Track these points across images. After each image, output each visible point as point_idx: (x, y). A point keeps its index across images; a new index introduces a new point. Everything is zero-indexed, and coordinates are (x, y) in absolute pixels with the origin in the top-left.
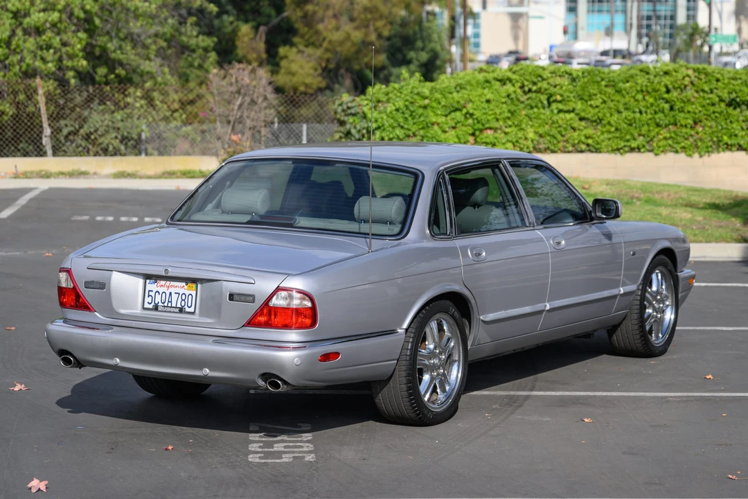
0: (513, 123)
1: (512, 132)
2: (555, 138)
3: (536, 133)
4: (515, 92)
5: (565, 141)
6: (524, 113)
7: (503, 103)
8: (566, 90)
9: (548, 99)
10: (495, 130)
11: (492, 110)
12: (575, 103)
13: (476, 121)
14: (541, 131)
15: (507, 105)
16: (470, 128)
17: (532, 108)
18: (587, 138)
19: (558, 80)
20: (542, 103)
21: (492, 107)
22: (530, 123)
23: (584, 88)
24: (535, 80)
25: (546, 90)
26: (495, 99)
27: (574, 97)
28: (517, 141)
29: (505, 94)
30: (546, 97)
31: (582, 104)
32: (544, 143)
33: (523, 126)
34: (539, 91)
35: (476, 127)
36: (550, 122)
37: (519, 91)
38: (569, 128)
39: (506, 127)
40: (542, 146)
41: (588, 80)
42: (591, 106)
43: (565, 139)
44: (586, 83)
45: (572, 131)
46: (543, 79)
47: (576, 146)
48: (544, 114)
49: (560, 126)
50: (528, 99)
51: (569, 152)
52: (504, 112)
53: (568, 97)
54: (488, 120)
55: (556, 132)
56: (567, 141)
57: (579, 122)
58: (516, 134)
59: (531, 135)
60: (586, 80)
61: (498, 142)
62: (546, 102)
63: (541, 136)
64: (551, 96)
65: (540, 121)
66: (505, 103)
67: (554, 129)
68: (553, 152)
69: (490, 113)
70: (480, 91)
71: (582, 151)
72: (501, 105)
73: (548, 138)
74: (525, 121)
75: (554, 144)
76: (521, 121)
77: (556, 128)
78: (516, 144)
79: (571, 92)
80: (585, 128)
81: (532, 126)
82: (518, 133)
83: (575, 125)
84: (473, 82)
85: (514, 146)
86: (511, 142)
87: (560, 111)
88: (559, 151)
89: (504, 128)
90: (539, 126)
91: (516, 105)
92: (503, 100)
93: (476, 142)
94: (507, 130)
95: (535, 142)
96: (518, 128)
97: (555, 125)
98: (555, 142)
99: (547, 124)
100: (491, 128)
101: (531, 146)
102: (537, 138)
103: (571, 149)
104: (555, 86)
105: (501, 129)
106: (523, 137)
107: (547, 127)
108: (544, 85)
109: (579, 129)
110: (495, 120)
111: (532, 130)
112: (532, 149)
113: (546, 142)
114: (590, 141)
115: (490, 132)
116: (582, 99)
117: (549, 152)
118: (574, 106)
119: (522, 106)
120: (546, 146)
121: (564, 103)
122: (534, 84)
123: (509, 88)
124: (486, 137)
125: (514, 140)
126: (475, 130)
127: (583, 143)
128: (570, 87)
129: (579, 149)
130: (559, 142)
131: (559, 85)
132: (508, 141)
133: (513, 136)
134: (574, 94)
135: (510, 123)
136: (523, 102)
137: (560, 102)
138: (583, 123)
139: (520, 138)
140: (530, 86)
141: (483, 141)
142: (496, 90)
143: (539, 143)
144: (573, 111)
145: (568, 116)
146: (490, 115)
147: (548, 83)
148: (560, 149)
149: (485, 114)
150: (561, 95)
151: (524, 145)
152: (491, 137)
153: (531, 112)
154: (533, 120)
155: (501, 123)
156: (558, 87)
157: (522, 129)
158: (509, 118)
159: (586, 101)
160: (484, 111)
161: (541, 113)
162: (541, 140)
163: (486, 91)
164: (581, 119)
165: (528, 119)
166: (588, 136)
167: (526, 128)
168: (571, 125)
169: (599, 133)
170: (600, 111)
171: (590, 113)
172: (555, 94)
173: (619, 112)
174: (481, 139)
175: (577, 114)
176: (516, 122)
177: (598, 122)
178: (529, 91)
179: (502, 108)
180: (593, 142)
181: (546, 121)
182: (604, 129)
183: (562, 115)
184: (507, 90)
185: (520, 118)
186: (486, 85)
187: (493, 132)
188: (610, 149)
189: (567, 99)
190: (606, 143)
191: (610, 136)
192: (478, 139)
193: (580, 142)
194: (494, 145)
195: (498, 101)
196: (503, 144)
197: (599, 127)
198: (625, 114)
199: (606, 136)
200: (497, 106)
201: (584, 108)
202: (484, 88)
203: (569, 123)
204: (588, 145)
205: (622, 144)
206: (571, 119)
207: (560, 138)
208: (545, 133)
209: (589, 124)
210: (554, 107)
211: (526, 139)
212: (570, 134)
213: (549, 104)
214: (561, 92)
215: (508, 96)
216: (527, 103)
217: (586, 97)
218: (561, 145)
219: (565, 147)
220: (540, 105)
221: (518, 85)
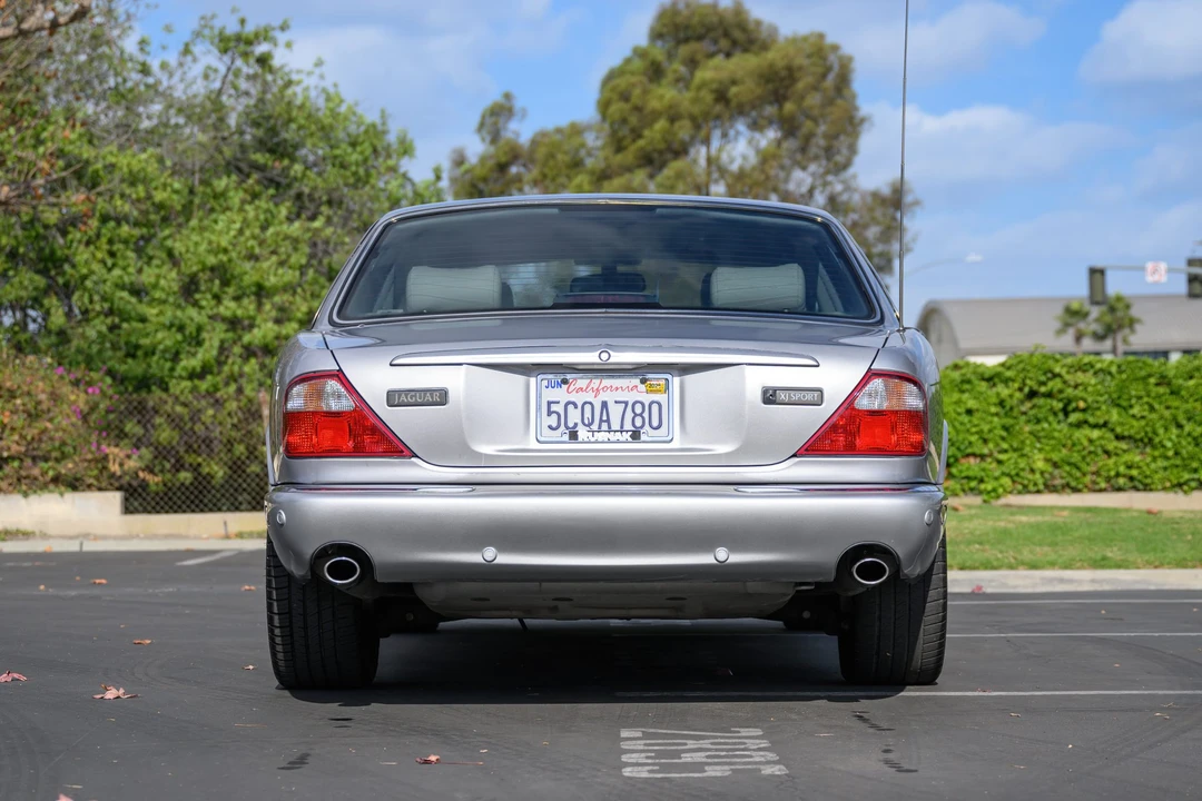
0: (1011, 446)
1: (1009, 459)
2: (1078, 468)
3: (1047, 460)
4: (1011, 397)
5: (1093, 473)
6: (1027, 429)
7: (992, 415)
8: (1092, 394)
9: (1065, 408)
10: (982, 457)
11: (976, 426)
12: (1108, 412)
14: (1055, 457)
15: (999, 418)
17: (1038, 421)
18: (1129, 467)
19: (1080, 377)
20: (1055, 414)
21: (976, 421)
22: (1038, 445)
23: (1122, 388)
24: (1043, 378)
25: (1061, 391)
26: (981, 408)
27: (1106, 402)
28: (1017, 475)
29: (994, 400)
30: (1061, 403)
31: (1119, 414)
32: (1062, 478)
33: (1027, 450)
34: (1049, 395)
35: (950, 453)
36: (1069, 442)
37: (1018, 396)
38: (1099, 451)
39: (1000, 452)
40: (1058, 482)
41: (1128, 377)
42: (1133, 416)
43: (1094, 469)
44: (1124, 381)
45: (1106, 456)
46: (1056, 376)
47: (1113, 481)
48: (1060, 431)
49: (1084, 449)
50: (1032, 408)
51: (1101, 490)
53: (1096, 402)
54: (970, 443)
55: (1079, 458)
56: (1097, 474)
57: (1115, 443)
58: (1016, 463)
59: (1040, 465)
60: (1124, 376)
61: (988, 476)
62: (1061, 412)
63: (1055, 465)
64: (1069, 402)
65: (1053, 442)
66: (997, 414)
67: (1075, 454)
68: (1076, 490)
69: (974, 430)
70: (956, 396)
71: (1120, 489)
72: (990, 418)
73: (1067, 468)
74: (1028, 442)
75: (1077, 479)
76: (1023, 442)
77: (1079, 451)
78: (1016, 478)
79: (1101, 395)
80: (1125, 452)
81: (1040, 450)
82: (1019, 460)
83: (1110, 447)
84: (945, 382)
85: (1014, 482)
86: (1008, 475)
87: (1079, 425)
88: (1085, 490)
89: (996, 455)
90: (1053, 450)
91: (1014, 418)
92: (993, 410)
94: (1002, 457)
95: (1047, 476)
96: (1019, 453)
97: (1075, 449)
98: (1078, 474)
99: (1064, 446)
100: (974, 455)
101: (1040, 481)
102: (1050, 469)
103: (1103, 485)
104: (1076, 387)
105: (991, 455)
106: (1028, 468)
107: (1064, 451)
108: (1055, 385)
109: (1117, 455)
110: (980, 442)
111: (1041, 456)
112: (1041, 487)
113: (1064, 474)
114: (1134, 472)
115: (973, 461)
116: (1118, 405)
117: (1068, 490)
118: (1106, 418)
119: (1022, 419)
120: (1064, 481)
121: (1090, 412)
122: (1043, 384)
123: (1004, 391)
124: (968, 469)
125: (1013, 473)
126: (949, 458)
127: (1124, 476)
128: (1099, 387)
129: (1117, 486)
130: (1084, 474)
131: (1081, 384)
132: (1003, 474)
133: (1012, 467)
134: (1106, 397)
135: (1005, 446)
136: (1024, 413)
137: (1084, 410)
138: (1123, 445)
139: (1023, 470)
140: (1035, 387)
141: (964, 474)
142: (981, 394)
143: (1053, 477)
144: (1105, 424)
145: (1095, 434)
146: (972, 434)
147: (1064, 382)
148: (1086, 487)
149: (967, 432)
150: (1085, 401)
151: (1029, 481)
152: (976, 469)
153: (1038, 427)
154: (1043, 440)
155: (991, 445)
156: (1081, 388)
157: (1023, 456)
158: (1003, 439)
159: (1125, 408)
160: (964, 428)
161: (1055, 430)
162: (1056, 472)
163: (966, 396)
164: (1119, 438)
165: (1034, 439)
166: (1130, 463)
167: (1030, 454)
168: (1102, 446)
169: (1149, 459)
170: (1147, 425)
171: (1135, 428)
172: (1077, 399)
173: (1180, 426)
174: (961, 471)
175: (1113, 430)
176: (1015, 445)
177: (1146, 442)
178: (1032, 394)
179: (991, 422)
180: (1139, 474)
181: (1064, 442)
182: (1156, 453)
183: (1087, 431)
184: (998, 394)
185: (1022, 438)
186: (966, 386)
187: (978, 460)
188: (1168, 484)
189: (1095, 405)
190: (1161, 474)
191: (1166, 464)
192: (954, 470)
193: (1118, 475)
194: (981, 481)
195: (984, 412)
196: (996, 479)
197: (1148, 450)
198: (1188, 427)
199: (1161, 463)
200: (983, 419)
201: (1121, 420)
202: (963, 392)
203: (1098, 443)
204: (1131, 478)
205: (1186, 476)
206: (1101, 438)
207: (1085, 468)
208: (1063, 461)
209: (1132, 445)
210: (1074, 417)
211: (1032, 471)
212: (1102, 461)
213: (1067, 414)
214: (1085, 395)
215: (1001, 403)
216: (1031, 413)
217: (1124, 403)
218: (1087, 480)
219: (1094, 483)
220: (1052, 417)
221: (1015, 385)
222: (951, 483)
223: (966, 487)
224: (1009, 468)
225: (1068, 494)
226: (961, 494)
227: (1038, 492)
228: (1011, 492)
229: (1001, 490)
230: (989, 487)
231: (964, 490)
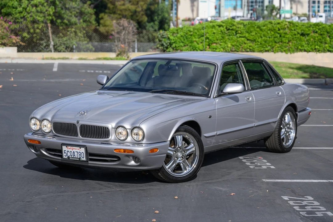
1: (223, 44)
2: (238, 46)
3: (231, 45)
4: (224, 30)
6: (227, 37)
7: (219, 34)
10: (217, 43)
13: (209, 40)
14: (233, 44)
16: (207, 43)
17: (230, 35)
18: (250, 46)
19: (240, 26)
21: (215, 35)
22: (229, 41)
23: (249, 29)
24: (231, 25)
25: (235, 29)
26: (217, 32)
27: (245, 32)
28: (225, 48)
29: (220, 30)
30: (235, 31)
34: (232, 30)
36: (236, 41)
37: (225, 30)
38: (243, 43)
39: (221, 42)
42: (251, 35)
45: (245, 44)
46: (234, 25)
47: (246, 50)
49: (240, 42)
50: (229, 32)
52: (220, 37)
53: (243, 32)
56: (242, 48)
59: (230, 45)
60: (250, 26)
61: (218, 48)
62: (235, 34)
63: (233, 46)
65: (233, 40)
66: (220, 34)
67: (238, 44)
68: (237, 52)
69: (215, 37)
70: (211, 29)
71: (248, 52)
73: (236, 46)
76: (226, 41)
78: (224, 49)
79: (244, 30)
81: (230, 42)
82: (225, 45)
83: (246, 42)
84: (209, 26)
85: (223, 49)
87: (240, 37)
90: (233, 42)
91: (224, 35)
92: (220, 33)
93: (209, 48)
94: (221, 44)
97: (238, 42)
98: (238, 48)
99: (235, 41)
100: (215, 43)
101: (230, 49)
102: (232, 46)
103: (244, 50)
104: (238, 28)
105: (219, 43)
107: (235, 43)
108: (234, 27)
109: (247, 44)
110: (216, 40)
112: (230, 51)
113: (235, 48)
114: (251, 48)
115: (214, 45)
118: (245, 35)
119: (226, 35)
120: (235, 50)
121: (242, 34)
122: (231, 27)
126: (209, 43)
127: (249, 49)
128: (244, 28)
130: (239, 48)
134: (246, 30)
137: (240, 33)
138: (249, 42)
139: (226, 47)
140: (229, 27)
141: (213, 47)
142: (217, 29)
143: (232, 48)
145: (243, 39)
146: (215, 38)
147: (236, 27)
149: (213, 37)
150: (241, 31)
151: (227, 49)
153: (230, 37)
155: (219, 41)
156: (240, 28)
157: (226, 43)
158: (222, 39)
161: (233, 38)
162: (233, 47)
163: (213, 29)
164: (248, 40)
169: (254, 45)
170: (254, 37)
171: (251, 38)
172: (238, 31)
173: (261, 37)
175: (246, 38)
176: (224, 41)
177: (254, 41)
178: (229, 29)
182: (256, 44)
183: (241, 38)
184: (221, 29)
186: (213, 27)
188: (258, 51)
190: (257, 49)
191: (258, 46)
193: (247, 48)
194: (216, 49)
196: (220, 49)
197: (254, 43)
198: (263, 38)
199: (257, 46)
200: (217, 35)
201: (249, 36)
202: (212, 28)
204: (250, 49)
205: (262, 49)
206: (244, 40)
207: (240, 46)
208: (235, 45)
209: (251, 41)
210: (238, 35)
211: (228, 47)
213: (236, 34)
214: (241, 30)
215: (221, 31)
216: (228, 34)
217: (249, 32)
218: (240, 49)
219: (242, 50)
220: (233, 35)
221: (225, 27)
222: (210, 50)
224: (223, 46)
228: (223, 52)
231: (212, 51)
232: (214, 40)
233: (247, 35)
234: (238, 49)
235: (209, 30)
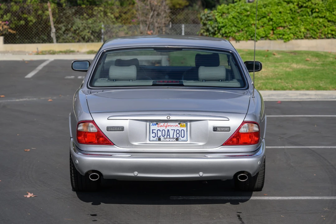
0: (294, 24)
1: (293, 28)
2: (315, 31)
3: (305, 28)
4: (294, 8)
5: (320, 33)
6: (299, 18)
7: (288, 13)
8: (321, 7)
9: (312, 11)
10: (284, 27)
11: (282, 17)
12: (326, 13)
13: (273, 23)
14: (308, 27)
15: (290, 14)
16: (271, 26)
17: (303, 16)
18: (332, 31)
20: (308, 13)
21: (282, 15)
22: (302, 24)
23: (330, 5)
25: (310, 6)
26: (284, 11)
27: (325, 10)
28: (295, 33)
29: (289, 9)
30: (311, 10)
31: (329, 13)
32: (310, 34)
33: (299, 25)
34: (306, 7)
35: (274, 26)
36: (313, 23)
37: (297, 7)
38: (322, 26)
39: (290, 26)
40: (309, 36)
42: (334, 14)
43: (320, 31)
45: (324, 27)
46: (308, 1)
47: (326, 35)
48: (310, 19)
49: (317, 25)
50: (301, 11)
51: (322, 38)
52: (289, 18)
53: (322, 10)
55: (316, 28)
56: (321, 33)
57: (328, 23)
58: (295, 29)
59: (303, 30)
61: (286, 33)
62: (310, 13)
63: (308, 30)
64: (313, 9)
65: (307, 23)
66: (289, 13)
67: (314, 27)
68: (314, 38)
69: (282, 18)
70: (276, 7)
71: (329, 38)
72: (287, 14)
73: (312, 31)
74: (299, 22)
76: (298, 23)
77: (316, 26)
78: (295, 34)
79: (324, 7)
80: (331, 26)
82: (296, 28)
83: (326, 25)
84: (273, 3)
85: (294, 35)
86: (293, 33)
87: (316, 17)
88: (317, 38)
89: (289, 26)
90: (307, 25)
91: (295, 14)
92: (288, 12)
93: (274, 33)
94: (290, 27)
95: (305, 33)
96: (296, 26)
97: (314, 25)
98: (315, 33)
99: (311, 24)
100: (282, 27)
101: (303, 35)
102: (306, 31)
103: (323, 37)
104: (315, 4)
105: (287, 27)
106: (299, 31)
107: (311, 26)
108: (309, 4)
109: (328, 27)
110: (284, 22)
111: (303, 27)
112: (303, 37)
114: (333, 33)
115: (281, 29)
116: (329, 11)
117: (312, 38)
118: (325, 14)
119: (298, 15)
120: (310, 35)
121: (320, 13)
122: (305, 3)
123: (291, 5)
124: (279, 31)
125: (294, 32)
126: (273, 27)
127: (330, 34)
128: (323, 5)
129: (328, 37)
130: (317, 33)
131: (317, 3)
132: (291, 33)
133: (294, 30)
134: (325, 8)
135: (292, 23)
136: (298, 13)
137: (318, 12)
138: (330, 24)
139: (297, 31)
140: (302, 4)
141: (278, 33)
142: (284, 7)
143: (307, 34)
144: (324, 17)
145: (321, 20)
146: (281, 20)
147: (312, 3)
148: (318, 37)
149: (279, 19)
150: (318, 9)
151: (299, 35)
152: (282, 31)
153: (303, 18)
154: (304, 22)
155: (287, 24)
156: (317, 5)
157: (298, 27)
158: (291, 21)
159: (331, 12)
160: (278, 18)
161: (308, 18)
162: (308, 32)
163: (279, 7)
164: (329, 21)
165: (301, 21)
166: (332, 30)
167: (300, 26)
168: (323, 24)
172: (315, 8)
174: (277, 32)
175: (327, 19)
176: (295, 23)
178: (302, 7)
179: (287, 16)
180: (335, 33)
181: (311, 22)
183: (318, 19)
184: (290, 7)
185: (297, 21)
186: (279, 4)
187: (283, 28)
189: (321, 11)
192: (275, 32)
193: (328, 33)
194: (284, 35)
195: (285, 12)
196: (289, 34)
200: (285, 15)
201: (330, 16)
202: (278, 6)
203: (322, 23)
204: (332, 35)
206: (323, 21)
207: (318, 31)
208: (310, 28)
209: (333, 24)
210: (314, 15)
211: (300, 32)
212: (323, 29)
213: (312, 13)
214: (318, 7)
215: (291, 10)
216: (300, 13)
217: (331, 10)
218: (318, 35)
219: (320, 36)
220: (307, 14)
221: (296, 4)
222: (274, 36)
223: (279, 37)
224: (293, 31)
225: (312, 39)
226: (277, 39)
227: (302, 39)
228: (293, 39)
229: (290, 38)
230: (286, 37)
231: (278, 38)
232: (280, 23)
233: (328, 14)
234: (315, 35)
235: (273, 8)
